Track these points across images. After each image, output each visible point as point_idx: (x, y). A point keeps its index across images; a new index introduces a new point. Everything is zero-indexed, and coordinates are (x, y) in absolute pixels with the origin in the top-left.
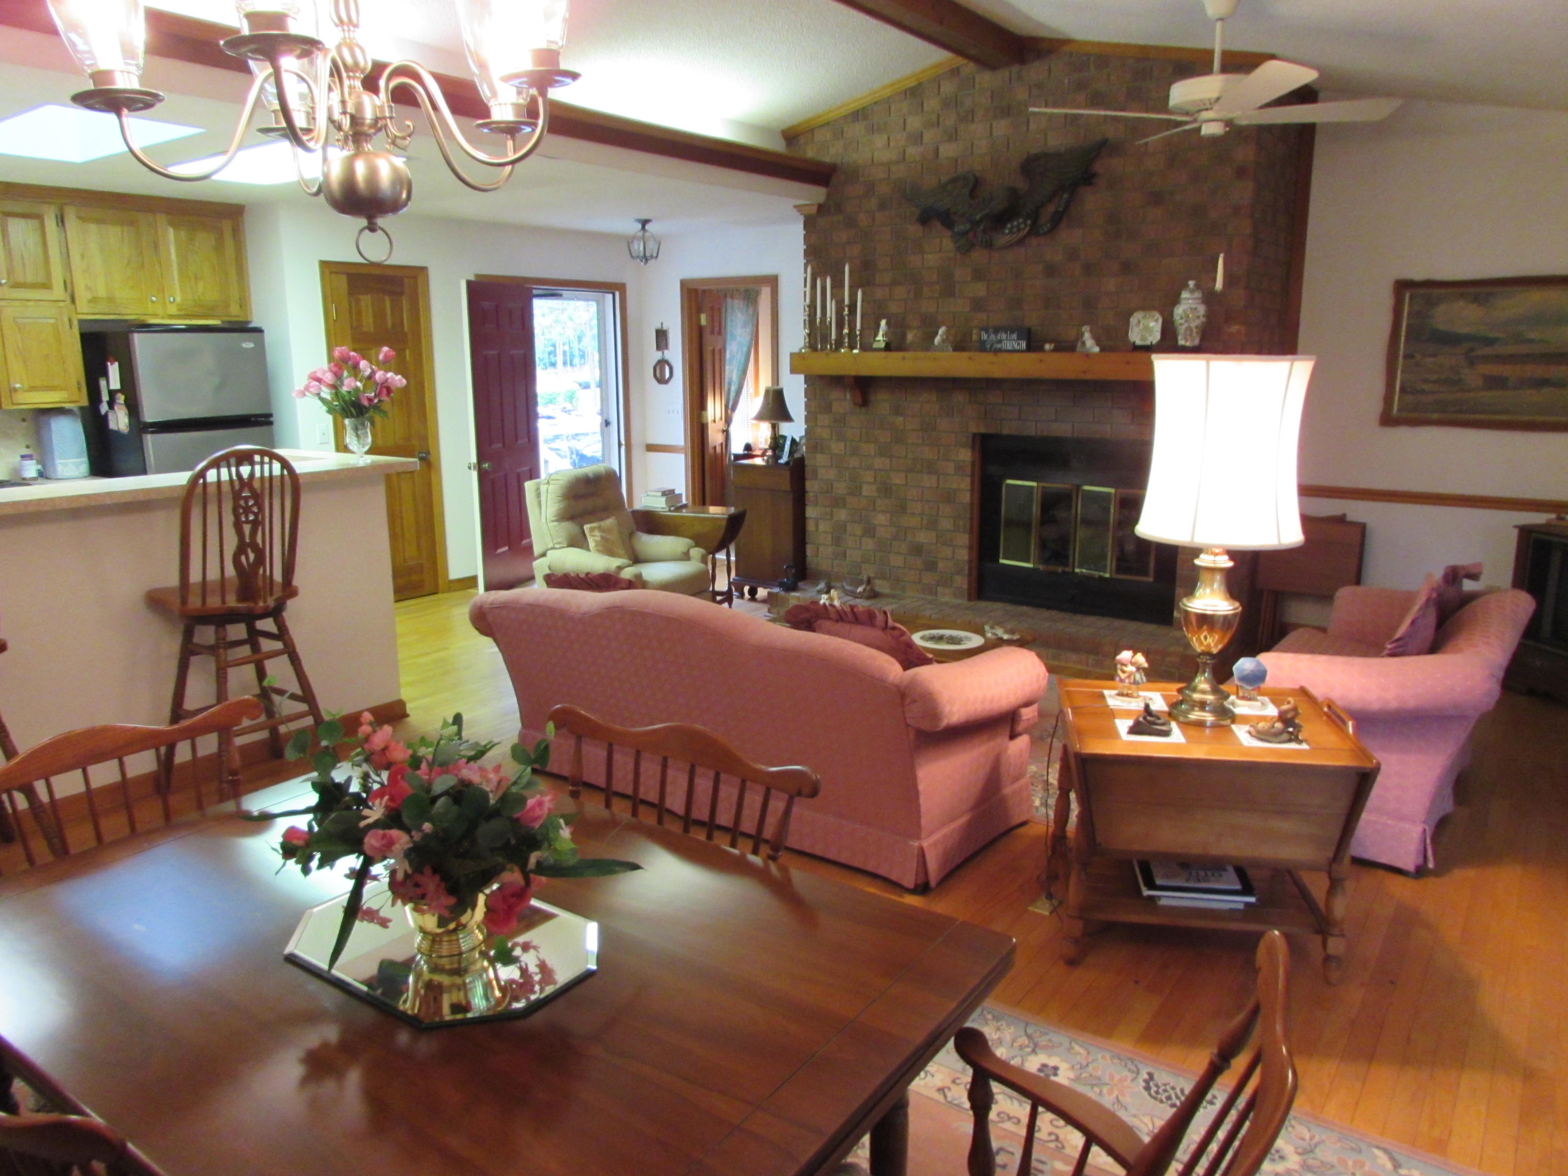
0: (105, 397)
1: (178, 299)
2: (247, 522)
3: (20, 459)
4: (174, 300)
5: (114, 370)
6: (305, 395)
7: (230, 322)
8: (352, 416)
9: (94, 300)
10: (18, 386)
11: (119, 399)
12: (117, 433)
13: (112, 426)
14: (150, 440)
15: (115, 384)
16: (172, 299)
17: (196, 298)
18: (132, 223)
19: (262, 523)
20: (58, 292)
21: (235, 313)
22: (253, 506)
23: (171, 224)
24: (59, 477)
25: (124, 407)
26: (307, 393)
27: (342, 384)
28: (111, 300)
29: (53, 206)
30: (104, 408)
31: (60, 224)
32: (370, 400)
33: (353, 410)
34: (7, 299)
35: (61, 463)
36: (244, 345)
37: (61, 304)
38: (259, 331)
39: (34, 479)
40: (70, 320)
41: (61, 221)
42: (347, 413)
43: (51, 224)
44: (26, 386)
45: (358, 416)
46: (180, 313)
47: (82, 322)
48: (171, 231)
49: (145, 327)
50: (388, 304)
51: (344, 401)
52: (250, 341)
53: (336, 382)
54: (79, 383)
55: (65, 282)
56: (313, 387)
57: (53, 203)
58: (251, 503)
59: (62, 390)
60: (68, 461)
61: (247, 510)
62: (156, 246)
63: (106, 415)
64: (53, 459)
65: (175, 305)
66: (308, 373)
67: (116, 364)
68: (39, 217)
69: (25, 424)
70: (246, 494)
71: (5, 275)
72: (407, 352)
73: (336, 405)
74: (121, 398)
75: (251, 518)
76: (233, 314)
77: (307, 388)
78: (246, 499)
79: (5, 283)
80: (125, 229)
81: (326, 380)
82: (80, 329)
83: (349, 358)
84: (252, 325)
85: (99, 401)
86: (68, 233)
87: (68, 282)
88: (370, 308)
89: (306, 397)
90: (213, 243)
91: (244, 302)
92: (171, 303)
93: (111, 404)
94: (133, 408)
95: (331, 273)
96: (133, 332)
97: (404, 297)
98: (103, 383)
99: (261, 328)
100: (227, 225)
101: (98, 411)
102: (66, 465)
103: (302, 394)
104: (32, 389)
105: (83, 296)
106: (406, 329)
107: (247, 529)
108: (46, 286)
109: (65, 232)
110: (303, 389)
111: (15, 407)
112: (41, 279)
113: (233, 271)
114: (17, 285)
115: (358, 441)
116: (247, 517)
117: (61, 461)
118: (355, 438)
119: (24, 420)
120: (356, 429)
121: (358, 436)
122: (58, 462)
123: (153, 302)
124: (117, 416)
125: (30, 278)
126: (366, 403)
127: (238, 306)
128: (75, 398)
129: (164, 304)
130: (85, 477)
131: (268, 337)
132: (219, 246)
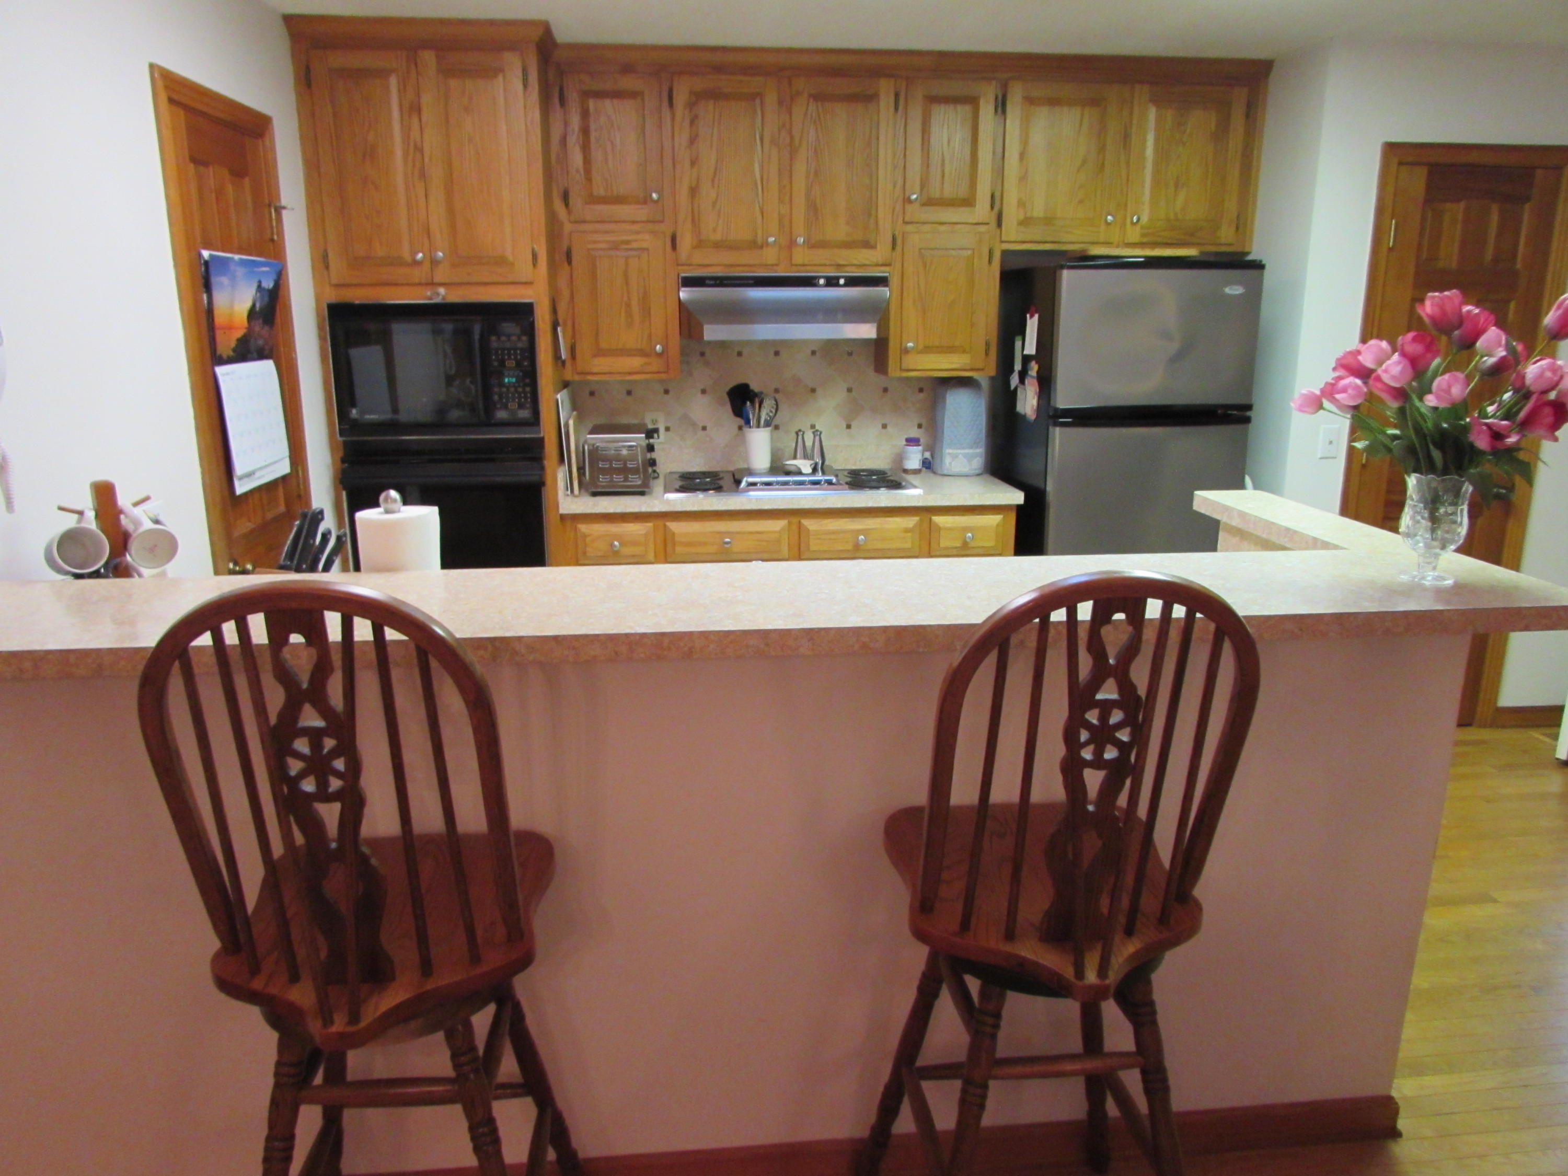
0: (1018, 367)
1: (1145, 219)
2: (1098, 763)
3: (904, 443)
4: (1138, 220)
5: (1032, 324)
6: (1321, 407)
7: (1217, 254)
8: (1430, 468)
9: (1026, 222)
10: (910, 345)
11: (1032, 369)
12: (1024, 417)
13: (1020, 408)
14: (1057, 433)
15: (1031, 348)
16: (1135, 219)
17: (1172, 216)
18: (1094, 102)
19: (1137, 772)
20: (982, 210)
21: (1226, 238)
22: (1119, 726)
23: (1156, 101)
24: (945, 472)
25: (1035, 382)
26: (1326, 404)
27: (1425, 390)
28: (1048, 221)
29: (994, 83)
30: (1014, 380)
31: (1000, 109)
32: (1497, 436)
33: (1436, 455)
34: (917, 223)
35: (949, 454)
36: (1227, 290)
37: (983, 229)
38: (1258, 266)
39: (916, 472)
40: (991, 253)
41: (1001, 106)
42: (1418, 460)
43: (987, 111)
44: (921, 347)
45: (1445, 471)
46: (1145, 240)
47: (1005, 253)
48: (1152, 113)
49: (1083, 261)
50: (1495, 218)
51: (1418, 430)
52: (1239, 283)
53: (1410, 384)
54: (987, 344)
55: (993, 197)
56: (1344, 390)
57: (994, 79)
58: (1116, 717)
59: (964, 352)
60: (959, 451)
61: (1103, 734)
62: (1126, 137)
63: (1016, 389)
64: (942, 447)
65: (1138, 228)
66: (1339, 353)
67: (1036, 316)
68: (972, 101)
69: (922, 396)
70: (1108, 692)
71: (918, 188)
72: (1512, 305)
73: (1395, 437)
74: (1034, 368)
75: (1110, 754)
76: (1223, 241)
77: (1330, 391)
78: (1106, 707)
79: (916, 199)
80: (1087, 111)
81: (1385, 378)
82: (1002, 266)
83: (1461, 320)
84: (1250, 258)
85: (1011, 370)
86: (1008, 121)
87: (997, 195)
88: (1459, 226)
89: (1321, 412)
90: (1213, 127)
91: (1243, 224)
92: (1132, 223)
93: (1023, 375)
94: (1046, 383)
95: (1400, 164)
96: (1062, 267)
97: (1527, 207)
98: (1018, 344)
99: (1261, 261)
100: (1240, 95)
101: (1008, 383)
102: (955, 457)
103: (1315, 404)
104: (928, 349)
105: (1012, 215)
106: (1519, 266)
107: (1093, 779)
108: (968, 202)
109: (1005, 120)
110: (1318, 392)
111: (905, 374)
112: (963, 192)
113: (1234, 174)
114: (929, 202)
115: (1433, 530)
116: (1099, 753)
117: (951, 451)
118: (1425, 524)
119: (921, 390)
120: (1432, 503)
121: (1434, 520)
122: (948, 451)
123: (1108, 224)
124: (1026, 393)
125: (949, 191)
126: (1481, 442)
127: (1233, 229)
128: (980, 365)
129: (1124, 224)
130: (978, 475)
131: (1269, 277)
132: (1221, 133)
